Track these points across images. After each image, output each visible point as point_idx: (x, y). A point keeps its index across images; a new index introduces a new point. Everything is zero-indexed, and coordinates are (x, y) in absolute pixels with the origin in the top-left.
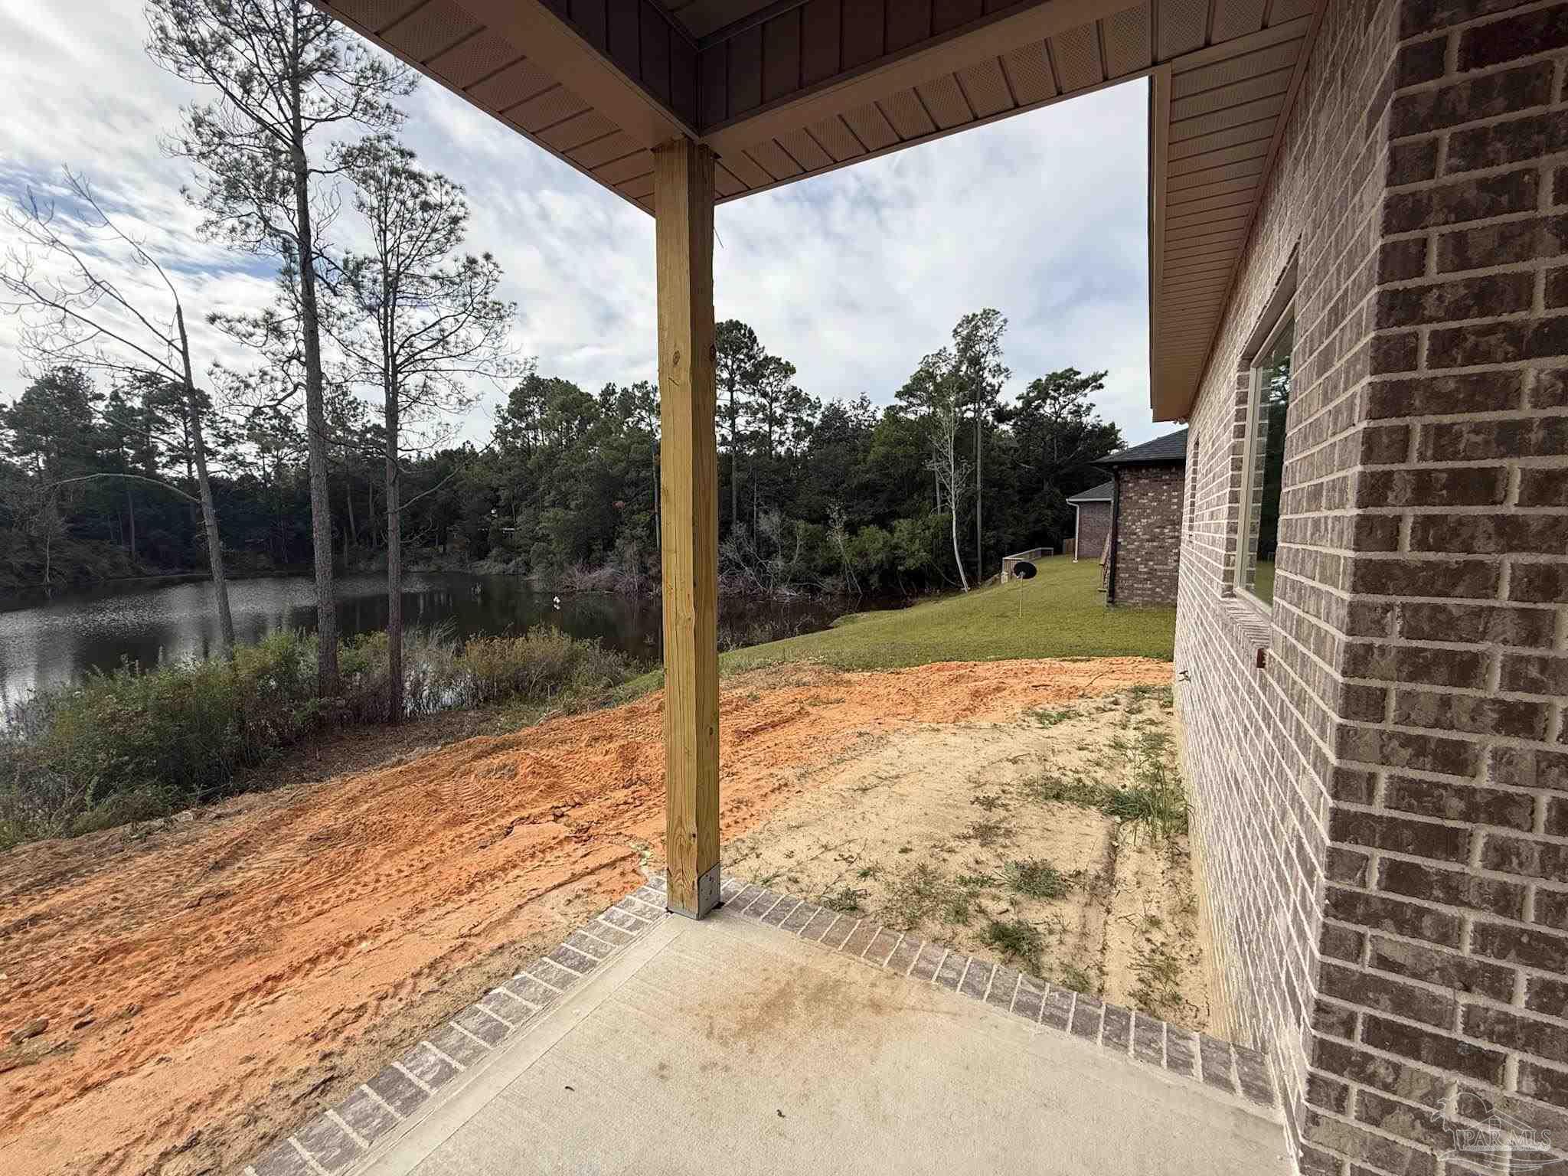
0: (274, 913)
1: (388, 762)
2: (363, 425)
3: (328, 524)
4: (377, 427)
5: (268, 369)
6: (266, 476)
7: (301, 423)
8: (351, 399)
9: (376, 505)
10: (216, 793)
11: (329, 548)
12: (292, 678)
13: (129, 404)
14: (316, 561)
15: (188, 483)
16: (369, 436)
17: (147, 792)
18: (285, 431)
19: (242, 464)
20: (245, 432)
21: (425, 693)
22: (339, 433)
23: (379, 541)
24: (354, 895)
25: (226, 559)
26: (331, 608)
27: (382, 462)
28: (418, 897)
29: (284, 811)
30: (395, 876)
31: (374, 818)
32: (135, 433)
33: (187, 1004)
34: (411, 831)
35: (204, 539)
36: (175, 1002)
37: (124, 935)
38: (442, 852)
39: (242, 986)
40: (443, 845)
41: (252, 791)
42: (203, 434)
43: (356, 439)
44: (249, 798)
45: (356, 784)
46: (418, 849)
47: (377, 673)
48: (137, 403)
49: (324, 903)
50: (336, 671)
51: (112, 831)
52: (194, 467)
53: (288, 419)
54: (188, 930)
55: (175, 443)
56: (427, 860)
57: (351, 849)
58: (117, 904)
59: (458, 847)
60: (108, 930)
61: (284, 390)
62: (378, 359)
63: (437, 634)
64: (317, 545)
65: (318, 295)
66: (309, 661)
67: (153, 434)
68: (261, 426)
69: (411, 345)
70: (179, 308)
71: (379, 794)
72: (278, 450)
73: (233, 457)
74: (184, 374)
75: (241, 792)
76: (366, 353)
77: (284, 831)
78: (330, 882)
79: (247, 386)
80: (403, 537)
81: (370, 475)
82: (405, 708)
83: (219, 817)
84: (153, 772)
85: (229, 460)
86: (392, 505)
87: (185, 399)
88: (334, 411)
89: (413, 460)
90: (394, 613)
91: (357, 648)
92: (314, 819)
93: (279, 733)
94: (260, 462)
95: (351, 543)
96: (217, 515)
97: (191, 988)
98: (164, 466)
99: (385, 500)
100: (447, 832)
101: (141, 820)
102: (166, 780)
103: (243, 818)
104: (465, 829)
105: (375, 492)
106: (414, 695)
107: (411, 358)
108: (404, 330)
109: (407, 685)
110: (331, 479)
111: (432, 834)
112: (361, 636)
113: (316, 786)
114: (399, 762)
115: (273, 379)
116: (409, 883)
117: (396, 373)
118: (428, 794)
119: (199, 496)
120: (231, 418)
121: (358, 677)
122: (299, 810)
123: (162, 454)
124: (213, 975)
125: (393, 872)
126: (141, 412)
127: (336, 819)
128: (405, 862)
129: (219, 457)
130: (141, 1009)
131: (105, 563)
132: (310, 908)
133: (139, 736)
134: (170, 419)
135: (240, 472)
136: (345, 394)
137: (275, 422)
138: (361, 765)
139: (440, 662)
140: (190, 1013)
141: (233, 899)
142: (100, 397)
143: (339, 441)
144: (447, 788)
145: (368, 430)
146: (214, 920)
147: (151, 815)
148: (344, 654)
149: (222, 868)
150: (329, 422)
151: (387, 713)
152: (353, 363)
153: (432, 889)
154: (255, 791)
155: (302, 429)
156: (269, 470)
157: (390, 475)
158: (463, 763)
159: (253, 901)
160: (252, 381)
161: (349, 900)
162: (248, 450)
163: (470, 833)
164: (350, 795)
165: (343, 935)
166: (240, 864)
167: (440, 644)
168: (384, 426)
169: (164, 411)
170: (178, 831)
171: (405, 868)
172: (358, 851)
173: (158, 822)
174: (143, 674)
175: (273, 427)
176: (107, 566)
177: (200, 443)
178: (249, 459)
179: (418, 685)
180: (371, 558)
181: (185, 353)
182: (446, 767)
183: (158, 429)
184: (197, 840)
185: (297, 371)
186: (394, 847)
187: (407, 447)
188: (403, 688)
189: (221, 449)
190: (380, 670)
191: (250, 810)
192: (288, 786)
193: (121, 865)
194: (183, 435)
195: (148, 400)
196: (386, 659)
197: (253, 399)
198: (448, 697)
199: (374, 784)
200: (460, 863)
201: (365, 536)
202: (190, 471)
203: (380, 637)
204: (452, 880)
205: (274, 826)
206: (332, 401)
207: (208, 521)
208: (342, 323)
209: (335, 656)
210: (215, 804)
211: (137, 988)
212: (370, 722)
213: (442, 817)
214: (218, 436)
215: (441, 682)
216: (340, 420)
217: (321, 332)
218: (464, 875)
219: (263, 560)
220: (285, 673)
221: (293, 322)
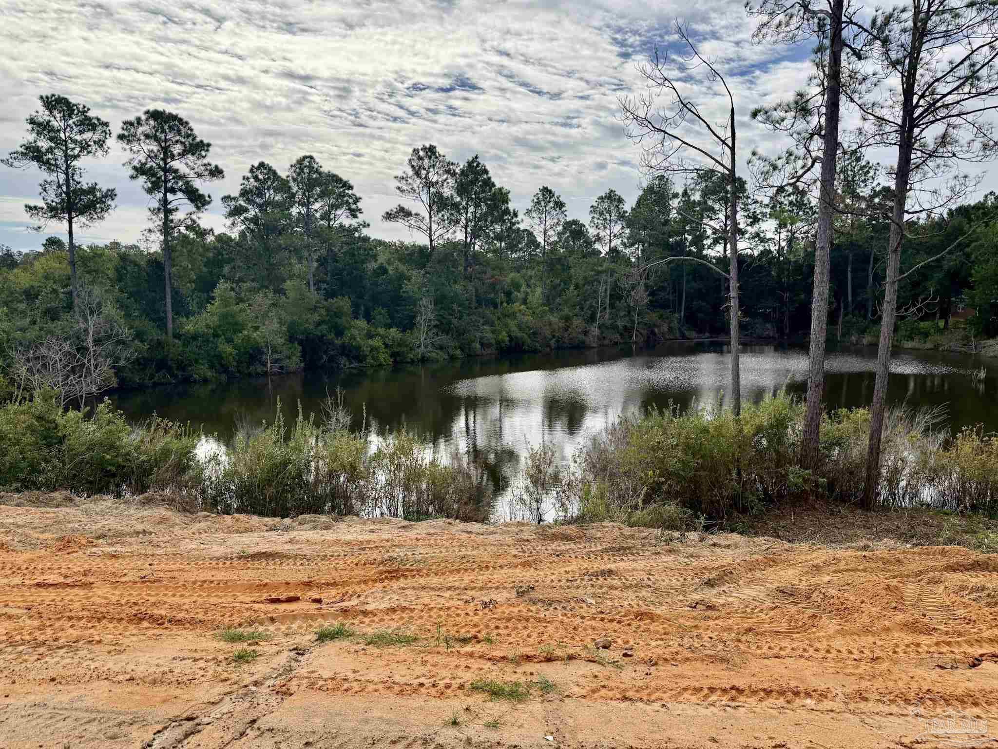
0: (743, 639)
1: (854, 545)
2: (873, 189)
3: (826, 296)
4: (887, 189)
5: (793, 149)
6: (781, 249)
7: (814, 197)
8: (863, 163)
9: (876, 276)
10: (714, 525)
11: (824, 319)
12: (780, 442)
13: (692, 198)
14: (812, 331)
15: (723, 261)
16: (877, 200)
17: (672, 508)
18: (800, 205)
19: (763, 240)
20: (768, 210)
21: (903, 484)
22: (848, 201)
23: (875, 312)
24: (806, 655)
25: (742, 327)
26: (820, 378)
27: (887, 227)
28: (864, 684)
29: (760, 558)
30: (845, 654)
31: (833, 592)
32: (693, 222)
33: (682, 676)
34: (866, 619)
35: (728, 309)
36: (676, 670)
37: (652, 607)
38: (895, 652)
39: (716, 683)
40: (897, 646)
41: (740, 533)
42: (738, 216)
43: (863, 206)
44: (736, 537)
45: (822, 553)
46: (870, 639)
47: (855, 452)
48: (697, 197)
49: (781, 649)
50: (817, 442)
51: (651, 530)
52: (728, 246)
53: (803, 193)
54: (687, 624)
55: (718, 227)
56: (878, 653)
57: (810, 612)
58: (650, 583)
59: (912, 655)
60: (644, 599)
61: (803, 167)
62: (896, 115)
63: (924, 419)
64: (815, 314)
65: (844, 63)
66: (795, 430)
67: (705, 221)
68: (781, 203)
69: (933, 93)
70: (733, 109)
71: (840, 571)
72: (792, 224)
73: (757, 235)
74: (730, 167)
75: (732, 531)
76: (885, 113)
77: (758, 574)
78: (789, 633)
79: (775, 168)
80: (898, 308)
81: (874, 243)
82: (879, 494)
83: (714, 545)
84: (677, 495)
85: (753, 238)
86: (891, 273)
87: (729, 188)
88: (846, 179)
89: (921, 222)
90: (880, 390)
91: (839, 423)
92: (782, 573)
93: (764, 489)
94: (777, 238)
95: (846, 315)
96: (739, 288)
97: (685, 666)
98: (709, 247)
99: (885, 270)
100: (903, 635)
101: (667, 528)
102: (684, 504)
103: (730, 552)
104: (924, 639)
105: (876, 260)
106: (890, 482)
107: (932, 108)
108: (928, 78)
109: (884, 471)
110: (835, 249)
111: (887, 630)
112: (844, 411)
113: (787, 545)
114: (866, 548)
115: (797, 158)
116: (857, 667)
117: (912, 127)
118: (888, 588)
119: (728, 272)
120: (759, 199)
121: (837, 452)
122: (771, 561)
123: (708, 237)
124: (698, 664)
125: (843, 650)
126: (699, 203)
127: (801, 580)
128: (856, 646)
129: (747, 236)
130: (656, 664)
131: (665, 328)
132: (770, 648)
133: (673, 464)
134: (717, 207)
135: (761, 248)
136: (858, 159)
137: (793, 198)
138: (829, 540)
139: (924, 453)
140: (684, 683)
141: (717, 613)
142: (675, 196)
143: (848, 210)
144: (910, 589)
145: (876, 194)
146: (703, 624)
147: (672, 527)
148: (827, 426)
149: (713, 586)
150: (839, 191)
151: (860, 495)
152: (870, 126)
153: (878, 684)
154: (741, 533)
155: (814, 202)
156: (783, 244)
157: (894, 241)
158: (934, 569)
159: (730, 622)
160: (780, 163)
161: (801, 656)
162: (769, 226)
163: (929, 646)
164: (815, 563)
165: (793, 684)
166: (724, 588)
167: (926, 430)
168: (893, 187)
169: (714, 201)
170: (688, 546)
171: (855, 651)
172: (814, 616)
173: (676, 534)
174: (681, 415)
175: (791, 203)
176: (666, 329)
177: (735, 224)
178: (769, 235)
179: (896, 472)
180: (862, 331)
181: (733, 149)
182: (913, 567)
183: (708, 216)
184: (699, 557)
185: (817, 146)
186: (848, 626)
187: (917, 208)
188: (879, 474)
189: (749, 228)
190: (859, 448)
191: (736, 547)
192: (766, 538)
193: (654, 557)
194: (723, 219)
195: (705, 194)
196: (865, 440)
197: (778, 179)
198: (928, 494)
199: (839, 560)
200: (913, 671)
201: (861, 307)
202: (725, 251)
203: (861, 414)
204: (901, 684)
205: (751, 567)
206: (844, 170)
207: (733, 294)
208: (863, 87)
209: (818, 426)
210: (712, 533)
211: (656, 648)
212: (843, 499)
213: (900, 617)
214: (748, 217)
215: (922, 475)
216: (850, 188)
217: (843, 98)
218: (914, 686)
219: (769, 329)
220: (775, 435)
221: (820, 98)
